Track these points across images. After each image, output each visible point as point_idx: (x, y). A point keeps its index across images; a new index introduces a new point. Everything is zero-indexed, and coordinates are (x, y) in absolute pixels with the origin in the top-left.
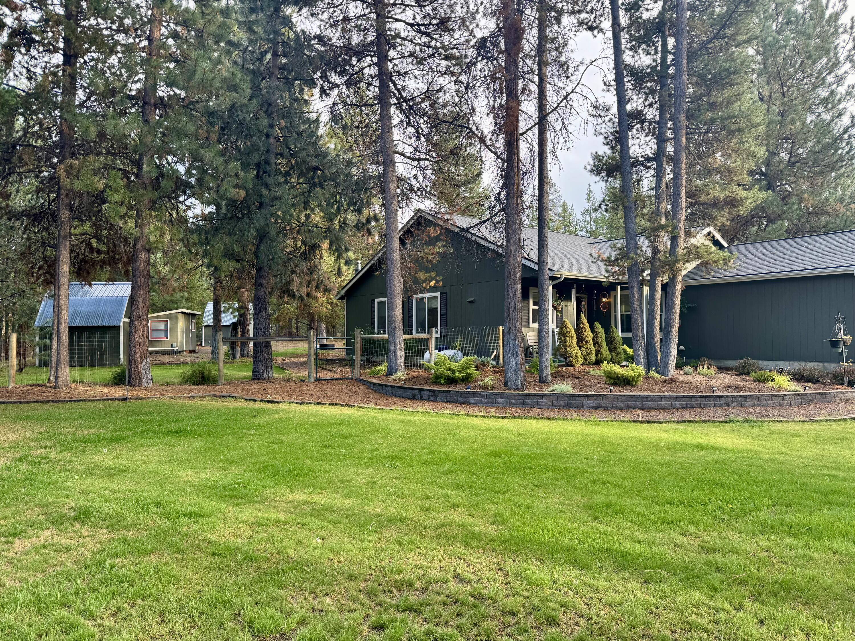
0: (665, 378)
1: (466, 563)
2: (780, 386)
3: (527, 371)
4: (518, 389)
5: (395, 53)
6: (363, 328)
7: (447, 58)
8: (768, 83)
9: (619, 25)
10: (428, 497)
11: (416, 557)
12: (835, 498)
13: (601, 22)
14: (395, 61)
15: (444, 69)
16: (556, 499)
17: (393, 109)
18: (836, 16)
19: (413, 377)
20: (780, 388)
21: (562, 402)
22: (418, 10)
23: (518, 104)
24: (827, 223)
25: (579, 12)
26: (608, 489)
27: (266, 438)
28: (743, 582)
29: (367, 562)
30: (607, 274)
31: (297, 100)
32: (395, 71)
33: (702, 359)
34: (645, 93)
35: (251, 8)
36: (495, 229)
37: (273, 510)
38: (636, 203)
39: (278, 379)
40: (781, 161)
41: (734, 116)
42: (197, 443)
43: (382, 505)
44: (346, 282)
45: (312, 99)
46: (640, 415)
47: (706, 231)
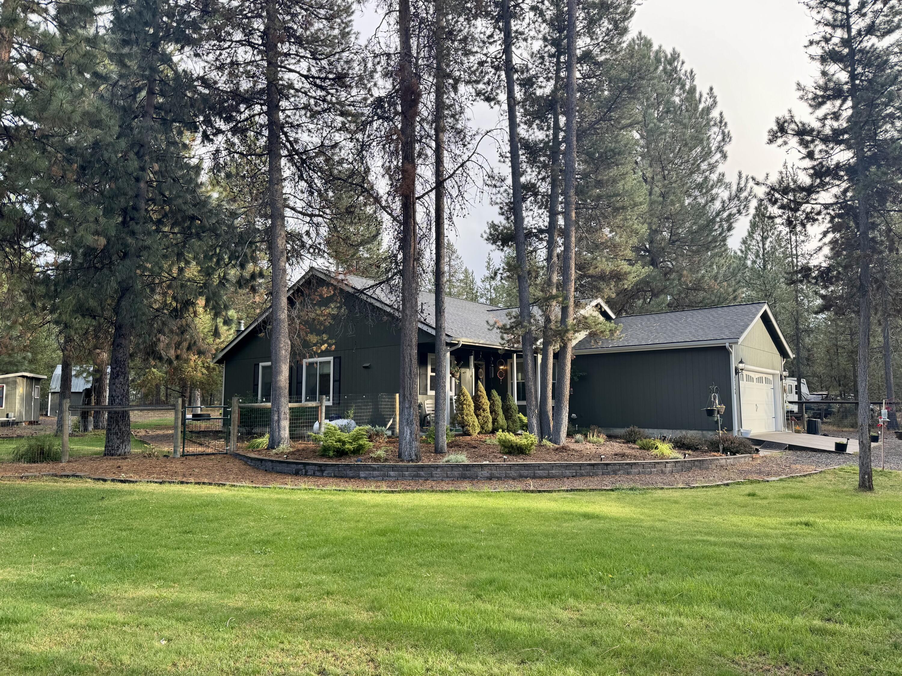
0: (557, 446)
1: (334, 656)
2: (663, 454)
3: (423, 441)
4: (412, 461)
5: (287, 103)
6: (242, 394)
7: (342, 114)
8: (651, 166)
9: (514, 99)
10: (299, 586)
11: (277, 654)
12: (705, 563)
13: (497, 94)
14: (287, 112)
15: (340, 125)
16: (439, 578)
17: (283, 161)
18: (708, 110)
19: (298, 450)
20: (663, 456)
21: (456, 473)
22: (313, 62)
23: (415, 167)
24: (704, 298)
25: (477, 82)
26: (493, 565)
27: (113, 525)
28: (617, 654)
29: (219, 664)
30: (503, 342)
31: (175, 143)
32: (287, 122)
33: (592, 427)
34: (539, 167)
35: (124, 41)
36: (391, 292)
37: (111, 609)
38: (529, 273)
39: (137, 455)
40: (663, 239)
41: (618, 195)
42: (23, 533)
43: (245, 598)
44: (226, 344)
45: (193, 143)
46: (532, 484)
47: (594, 303)
